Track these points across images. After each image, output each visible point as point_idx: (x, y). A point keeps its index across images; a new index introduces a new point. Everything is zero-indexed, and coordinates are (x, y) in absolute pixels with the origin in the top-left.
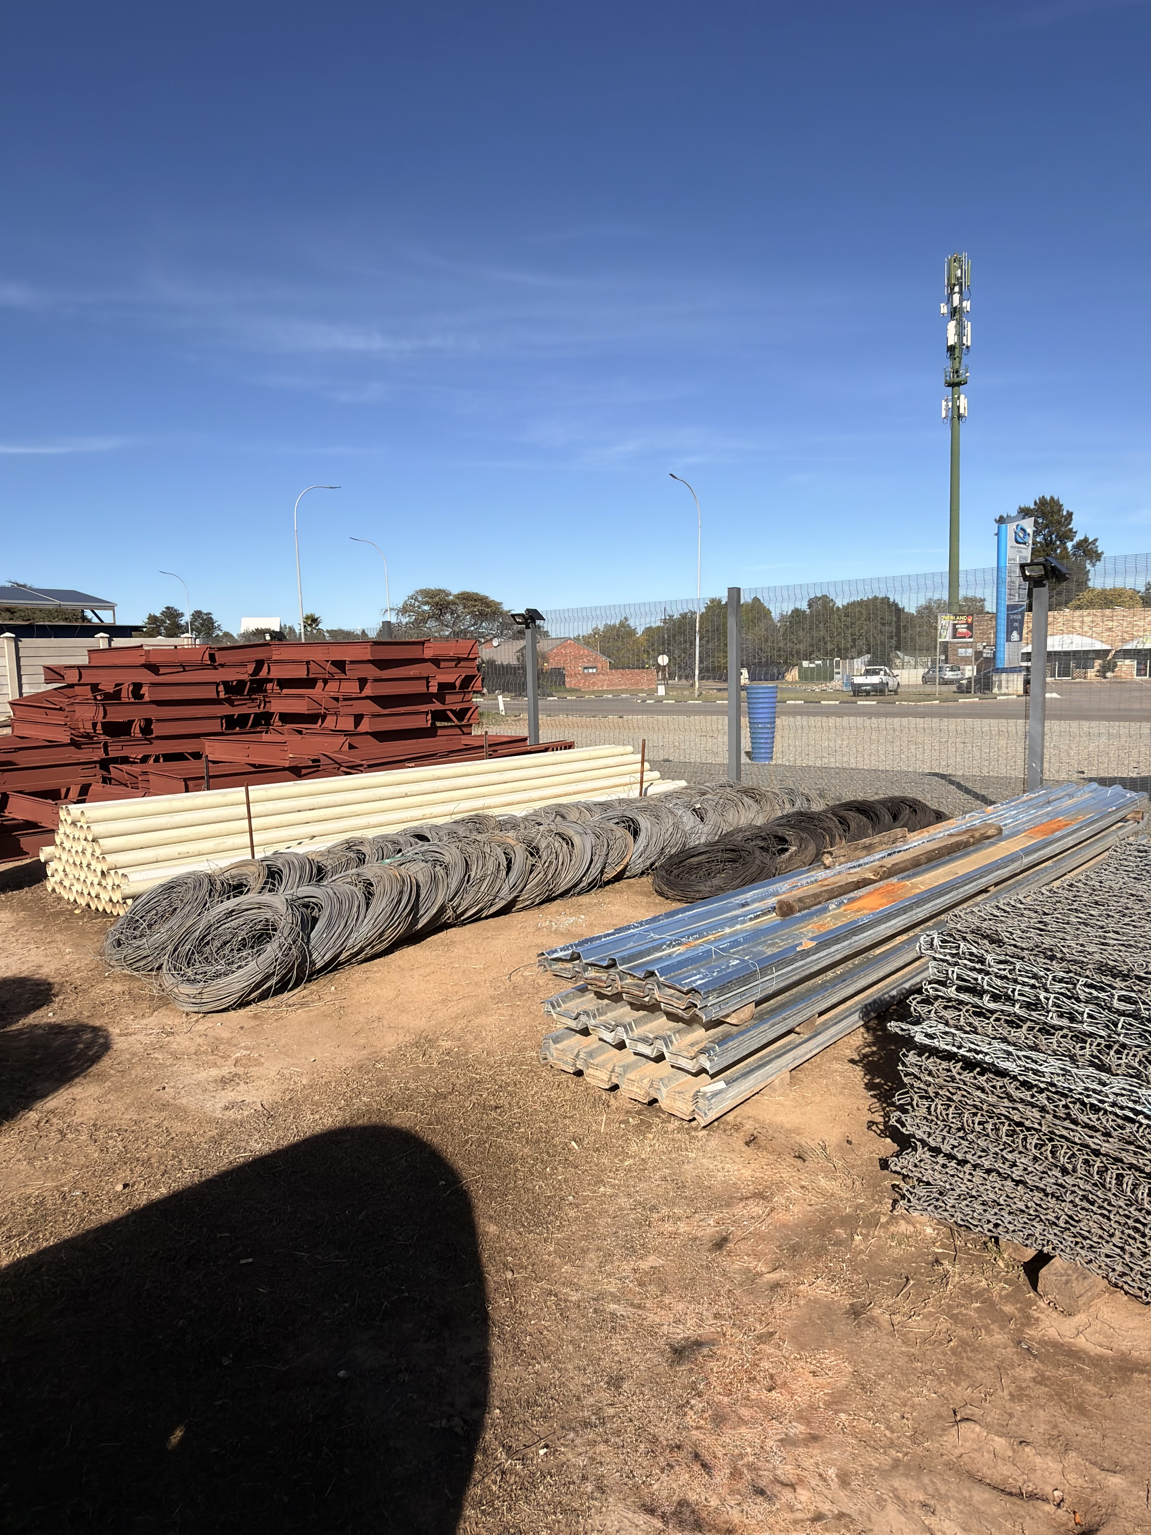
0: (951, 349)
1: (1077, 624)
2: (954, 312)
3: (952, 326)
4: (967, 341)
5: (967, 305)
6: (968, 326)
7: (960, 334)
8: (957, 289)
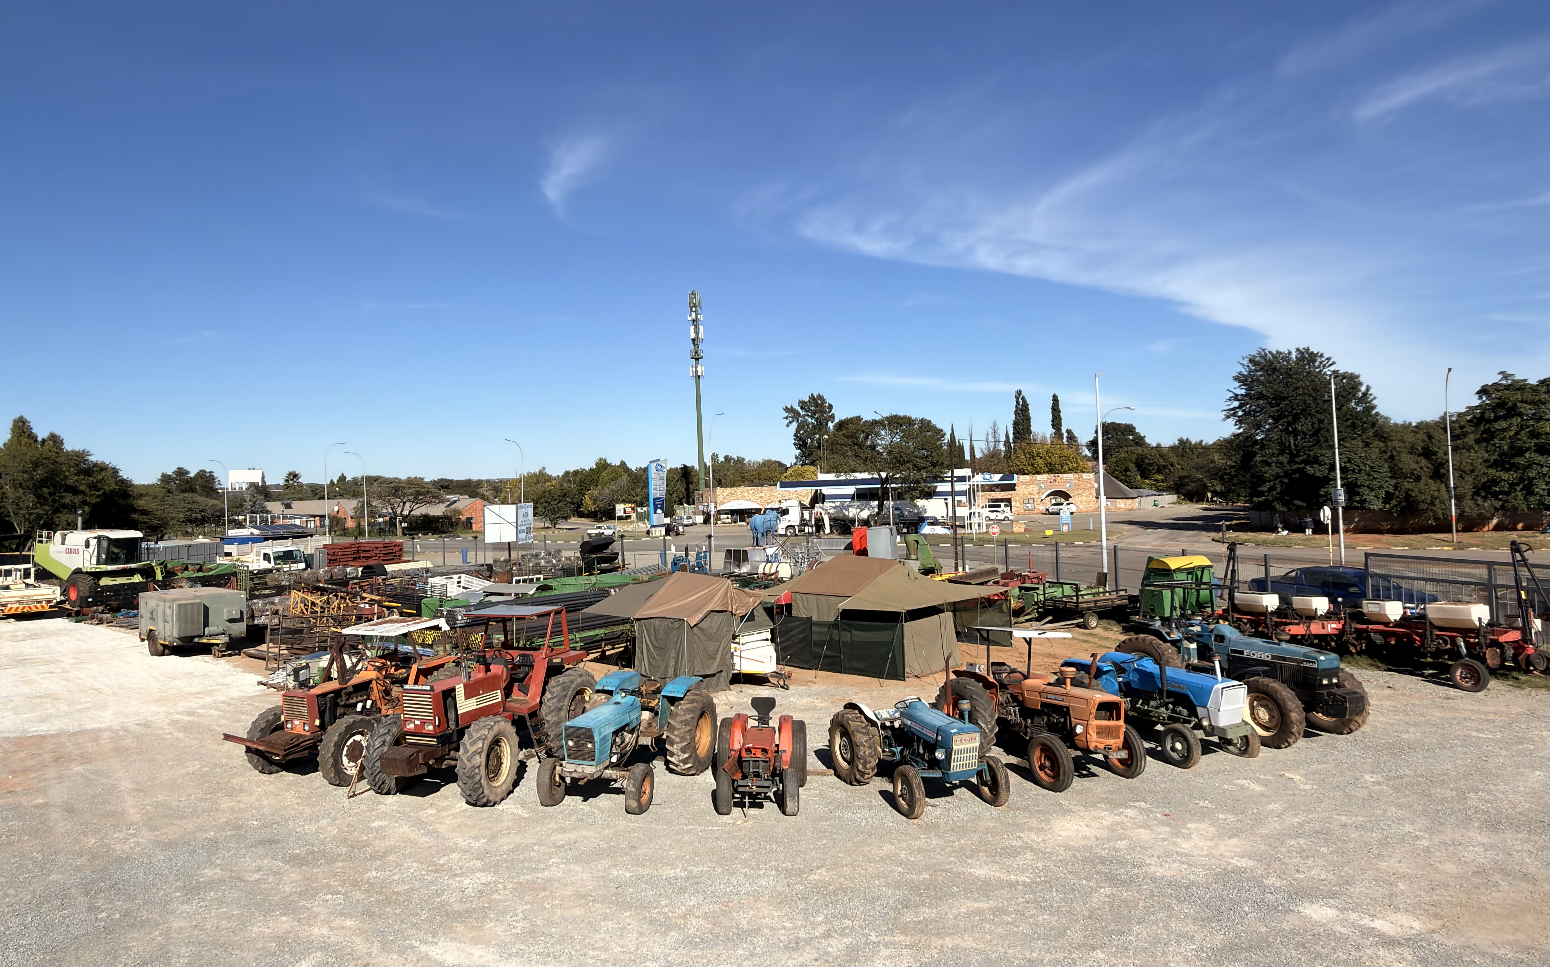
0: (693, 340)
1: (746, 495)
2: (695, 322)
3: (692, 327)
4: (701, 336)
5: (700, 317)
6: (701, 327)
7: (697, 332)
8: (694, 309)
